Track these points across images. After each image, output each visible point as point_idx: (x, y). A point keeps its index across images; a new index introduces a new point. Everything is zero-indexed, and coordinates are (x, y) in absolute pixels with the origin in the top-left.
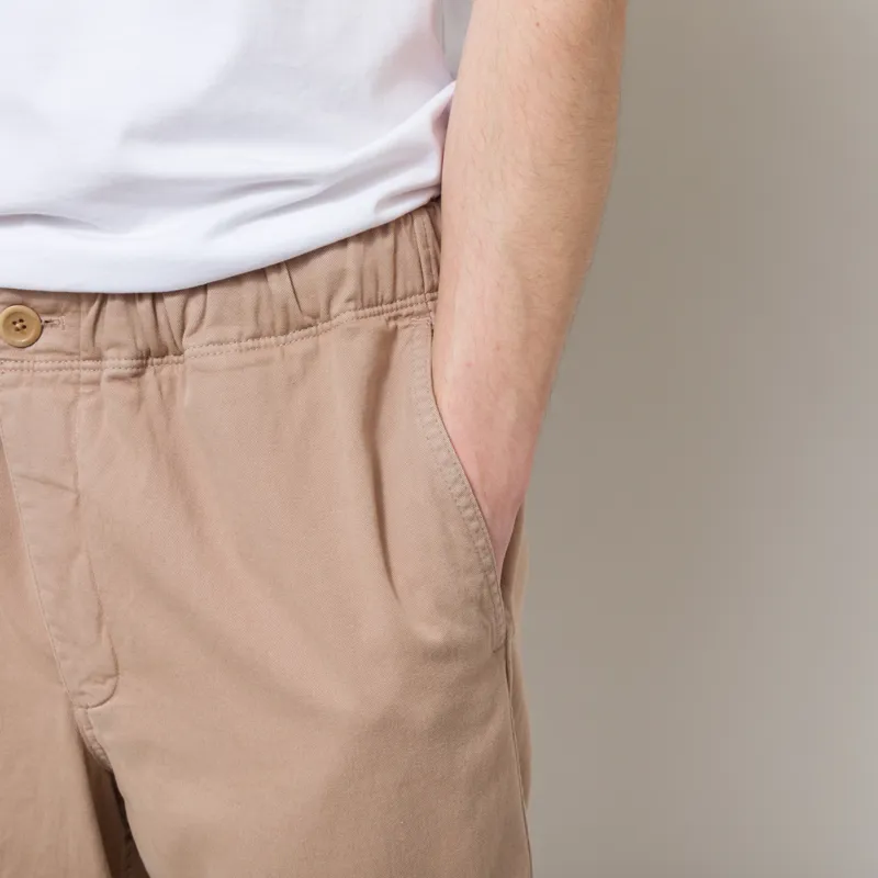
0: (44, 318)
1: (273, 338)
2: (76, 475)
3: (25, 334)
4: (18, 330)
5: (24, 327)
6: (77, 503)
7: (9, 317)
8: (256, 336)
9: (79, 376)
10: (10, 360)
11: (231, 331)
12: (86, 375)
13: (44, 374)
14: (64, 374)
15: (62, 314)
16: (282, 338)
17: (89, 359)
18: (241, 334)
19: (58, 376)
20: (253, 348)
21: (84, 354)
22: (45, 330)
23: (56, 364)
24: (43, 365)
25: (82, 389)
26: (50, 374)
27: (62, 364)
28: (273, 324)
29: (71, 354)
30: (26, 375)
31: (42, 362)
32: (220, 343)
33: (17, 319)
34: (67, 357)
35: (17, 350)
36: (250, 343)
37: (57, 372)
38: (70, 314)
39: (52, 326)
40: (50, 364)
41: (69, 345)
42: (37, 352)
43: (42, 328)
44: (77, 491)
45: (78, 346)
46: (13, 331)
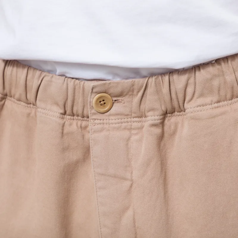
0: (114, 99)
1: (225, 102)
2: (132, 173)
3: (105, 106)
4: (101, 105)
5: (105, 103)
6: (131, 186)
7: (98, 99)
8: (218, 102)
9: (131, 125)
10: (98, 119)
11: (208, 100)
12: (135, 125)
13: (114, 125)
14: (124, 125)
15: (124, 97)
16: (230, 102)
17: (136, 117)
18: (212, 101)
19: (121, 126)
20: (218, 107)
21: (133, 115)
22: (114, 104)
23: (119, 120)
24: (113, 121)
25: (134, 132)
26: (117, 125)
27: (123, 120)
28: (226, 95)
29: (127, 115)
30: (106, 126)
31: (113, 120)
32: (203, 105)
33: (102, 100)
34: (125, 117)
35: (101, 115)
36: (216, 105)
37: (120, 125)
38: (128, 96)
39: (118, 102)
40: (117, 121)
41: (127, 111)
42: (110, 115)
43: (113, 103)
44: (132, 180)
45: (131, 111)
46: (100, 105)
